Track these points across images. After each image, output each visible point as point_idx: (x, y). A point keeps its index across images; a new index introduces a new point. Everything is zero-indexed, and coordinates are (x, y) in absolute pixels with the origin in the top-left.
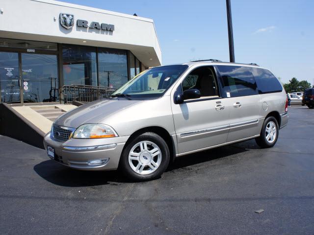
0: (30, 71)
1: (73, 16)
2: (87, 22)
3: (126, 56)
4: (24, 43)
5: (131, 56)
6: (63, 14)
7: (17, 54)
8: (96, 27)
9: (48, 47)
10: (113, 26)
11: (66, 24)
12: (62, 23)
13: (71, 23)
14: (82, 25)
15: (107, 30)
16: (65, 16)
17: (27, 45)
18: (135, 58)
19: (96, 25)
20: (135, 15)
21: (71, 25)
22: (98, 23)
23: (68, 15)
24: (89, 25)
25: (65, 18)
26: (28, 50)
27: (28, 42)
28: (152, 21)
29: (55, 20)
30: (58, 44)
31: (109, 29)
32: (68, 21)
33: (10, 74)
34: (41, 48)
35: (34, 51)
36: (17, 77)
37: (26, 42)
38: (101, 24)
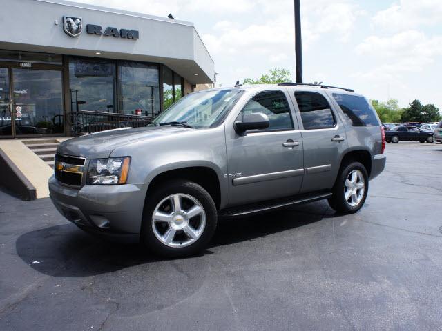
0: (25, 92)
1: (80, 20)
3: (157, 70)
4: (17, 55)
5: (165, 70)
6: (67, 18)
7: (7, 70)
9: (50, 60)
10: (136, 32)
12: (66, 30)
13: (78, 28)
15: (128, 37)
16: (70, 19)
17: (21, 57)
18: (173, 72)
19: (112, 31)
21: (78, 31)
22: (116, 29)
23: (74, 19)
24: (103, 31)
25: (70, 23)
26: (22, 65)
27: (22, 53)
30: (63, 55)
31: (131, 36)
32: (74, 26)
36: (7, 100)
37: (20, 53)
38: (121, 30)
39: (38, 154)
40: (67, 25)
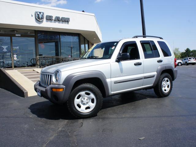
0: (18, 48)
1: (43, 13)
2: (52, 17)
3: (78, 37)
4: (14, 31)
5: (81, 37)
6: (37, 12)
7: (9, 38)
8: (58, 20)
9: (29, 33)
10: (69, 19)
11: (39, 18)
12: (36, 18)
13: (42, 17)
14: (49, 19)
15: (65, 21)
16: (38, 13)
17: (15, 32)
18: (84, 38)
20: (83, 11)
21: (42, 18)
22: (59, 17)
23: (40, 13)
24: (54, 18)
25: (38, 15)
26: (17, 35)
27: (16, 30)
28: (94, 15)
29: (32, 16)
30: (35, 31)
31: (66, 21)
32: (40, 16)
33: (5, 50)
34: (25, 33)
35: (20, 35)
36: (10, 51)
38: (62, 18)
39: (25, 76)
40: (37, 15)
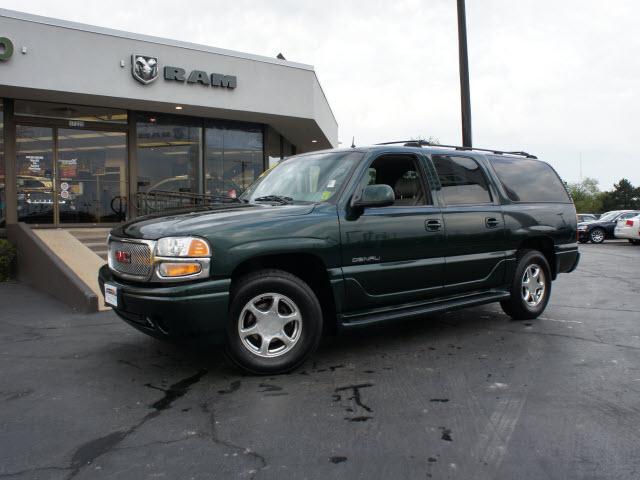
0: (73, 162)
1: (156, 59)
2: (183, 71)
3: (261, 135)
4: (64, 110)
5: (270, 135)
6: (137, 57)
7: (50, 130)
8: (200, 80)
10: (233, 79)
12: (135, 74)
13: (152, 72)
14: (173, 76)
15: (222, 86)
16: (141, 59)
17: (69, 112)
18: (282, 138)
19: (200, 76)
21: (151, 76)
22: (205, 73)
23: (147, 59)
25: (141, 64)
26: (72, 123)
27: (72, 106)
29: (122, 67)
30: (128, 112)
31: (226, 84)
32: (147, 69)
33: (35, 168)
35: (81, 124)
36: (48, 173)
37: (68, 107)
38: (212, 76)
39: (93, 249)
40: (136, 66)
